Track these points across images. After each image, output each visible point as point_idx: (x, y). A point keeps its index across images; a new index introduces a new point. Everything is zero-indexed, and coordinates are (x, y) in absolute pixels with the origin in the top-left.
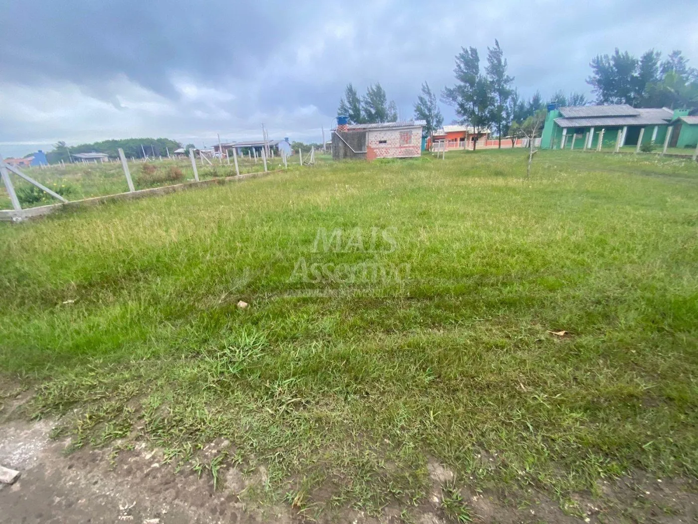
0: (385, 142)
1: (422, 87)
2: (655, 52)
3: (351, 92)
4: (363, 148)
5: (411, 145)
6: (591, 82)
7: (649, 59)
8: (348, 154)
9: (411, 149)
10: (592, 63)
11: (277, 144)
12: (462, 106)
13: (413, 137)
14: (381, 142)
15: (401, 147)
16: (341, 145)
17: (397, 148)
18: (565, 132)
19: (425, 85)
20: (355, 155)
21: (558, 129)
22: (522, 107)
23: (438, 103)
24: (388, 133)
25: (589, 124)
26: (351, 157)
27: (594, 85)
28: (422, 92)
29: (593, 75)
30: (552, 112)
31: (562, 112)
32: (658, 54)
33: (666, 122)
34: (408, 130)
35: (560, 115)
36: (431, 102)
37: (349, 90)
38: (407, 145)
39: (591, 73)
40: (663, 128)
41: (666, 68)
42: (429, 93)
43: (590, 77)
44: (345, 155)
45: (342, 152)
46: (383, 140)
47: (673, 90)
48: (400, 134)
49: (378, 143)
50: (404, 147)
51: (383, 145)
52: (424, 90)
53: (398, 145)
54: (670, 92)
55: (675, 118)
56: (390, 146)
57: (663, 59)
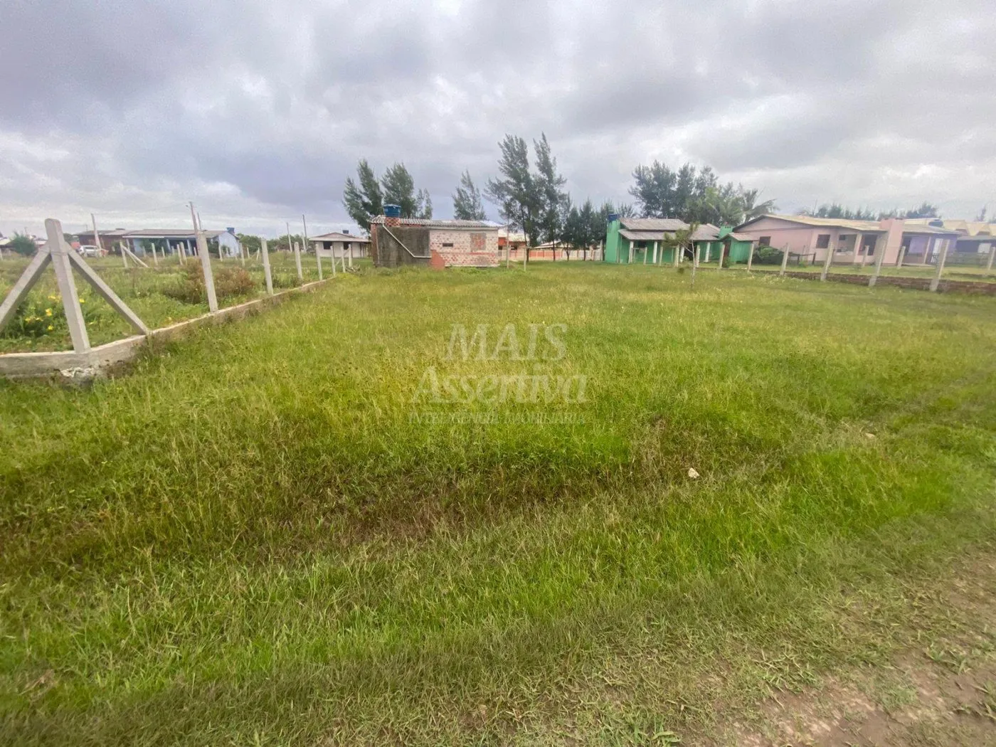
0: (451, 245)
1: (462, 177)
2: (690, 167)
3: (366, 173)
4: (426, 252)
5: (484, 252)
6: (634, 193)
7: (685, 173)
8: (404, 258)
9: (487, 256)
10: (634, 173)
11: (216, 237)
12: (508, 206)
13: (487, 242)
14: (445, 245)
15: (472, 253)
16: (392, 244)
17: (468, 254)
18: (632, 245)
19: (466, 175)
20: (414, 261)
21: (624, 241)
22: (574, 213)
23: (483, 201)
24: (455, 234)
25: (653, 238)
26: (408, 263)
27: (637, 196)
28: (461, 183)
29: (635, 186)
30: (614, 222)
31: (624, 223)
32: (693, 170)
33: (715, 239)
34: (481, 232)
35: (622, 227)
36: (474, 198)
37: (362, 167)
38: (479, 251)
39: (634, 183)
40: (715, 244)
41: (701, 185)
42: (471, 186)
43: (631, 188)
44: (399, 261)
45: (394, 255)
46: (448, 242)
47: (714, 207)
48: (472, 237)
49: (441, 246)
50: (477, 254)
51: (448, 249)
52: (464, 182)
53: (469, 250)
54: (711, 208)
55: (723, 236)
56: (457, 251)
57: (697, 175)
